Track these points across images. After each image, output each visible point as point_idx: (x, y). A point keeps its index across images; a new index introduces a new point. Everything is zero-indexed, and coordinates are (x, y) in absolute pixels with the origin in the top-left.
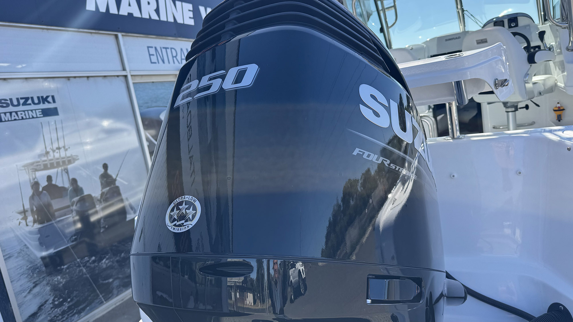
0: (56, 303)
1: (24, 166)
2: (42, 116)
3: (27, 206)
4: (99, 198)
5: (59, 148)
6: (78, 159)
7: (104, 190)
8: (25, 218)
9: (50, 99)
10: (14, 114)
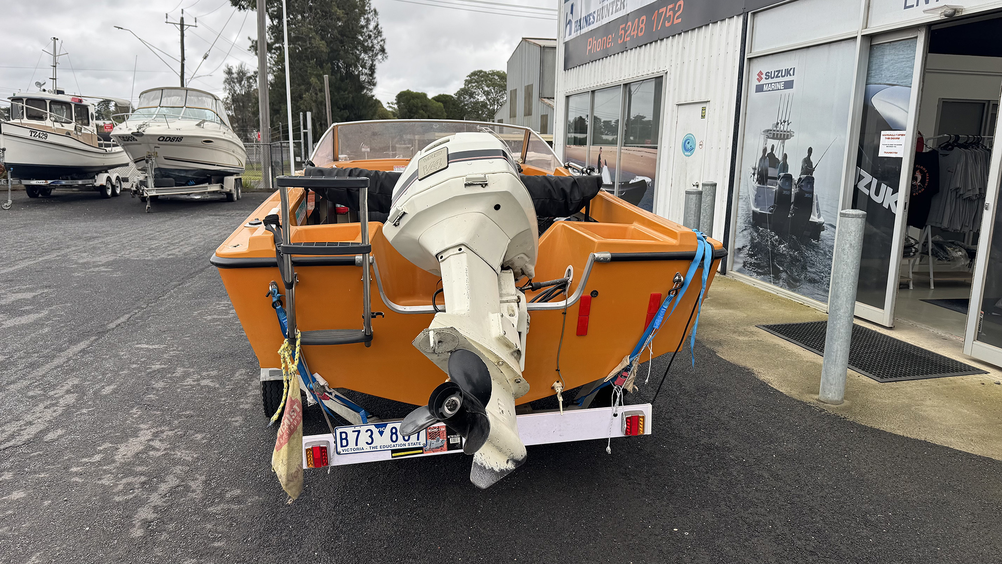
0: (750, 253)
1: (764, 132)
2: (783, 88)
3: (757, 166)
4: (797, 182)
5: (785, 122)
6: (793, 136)
7: (802, 176)
8: (754, 174)
9: (791, 72)
10: (770, 85)
